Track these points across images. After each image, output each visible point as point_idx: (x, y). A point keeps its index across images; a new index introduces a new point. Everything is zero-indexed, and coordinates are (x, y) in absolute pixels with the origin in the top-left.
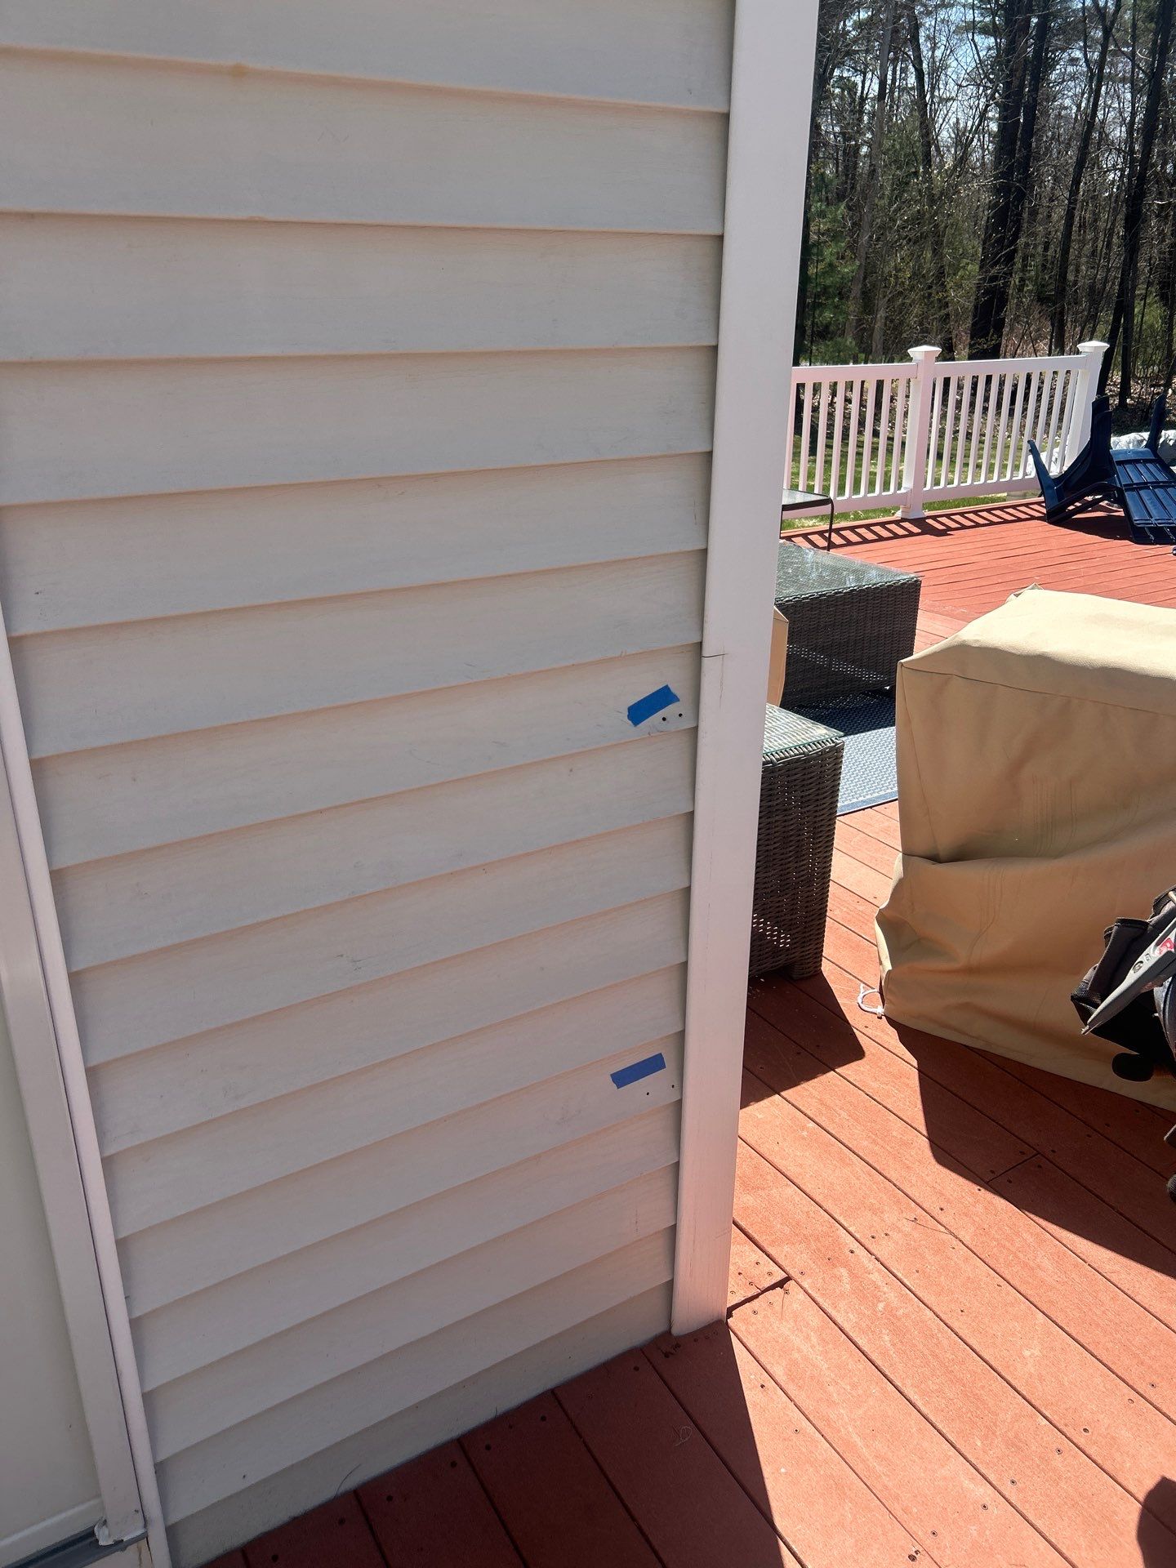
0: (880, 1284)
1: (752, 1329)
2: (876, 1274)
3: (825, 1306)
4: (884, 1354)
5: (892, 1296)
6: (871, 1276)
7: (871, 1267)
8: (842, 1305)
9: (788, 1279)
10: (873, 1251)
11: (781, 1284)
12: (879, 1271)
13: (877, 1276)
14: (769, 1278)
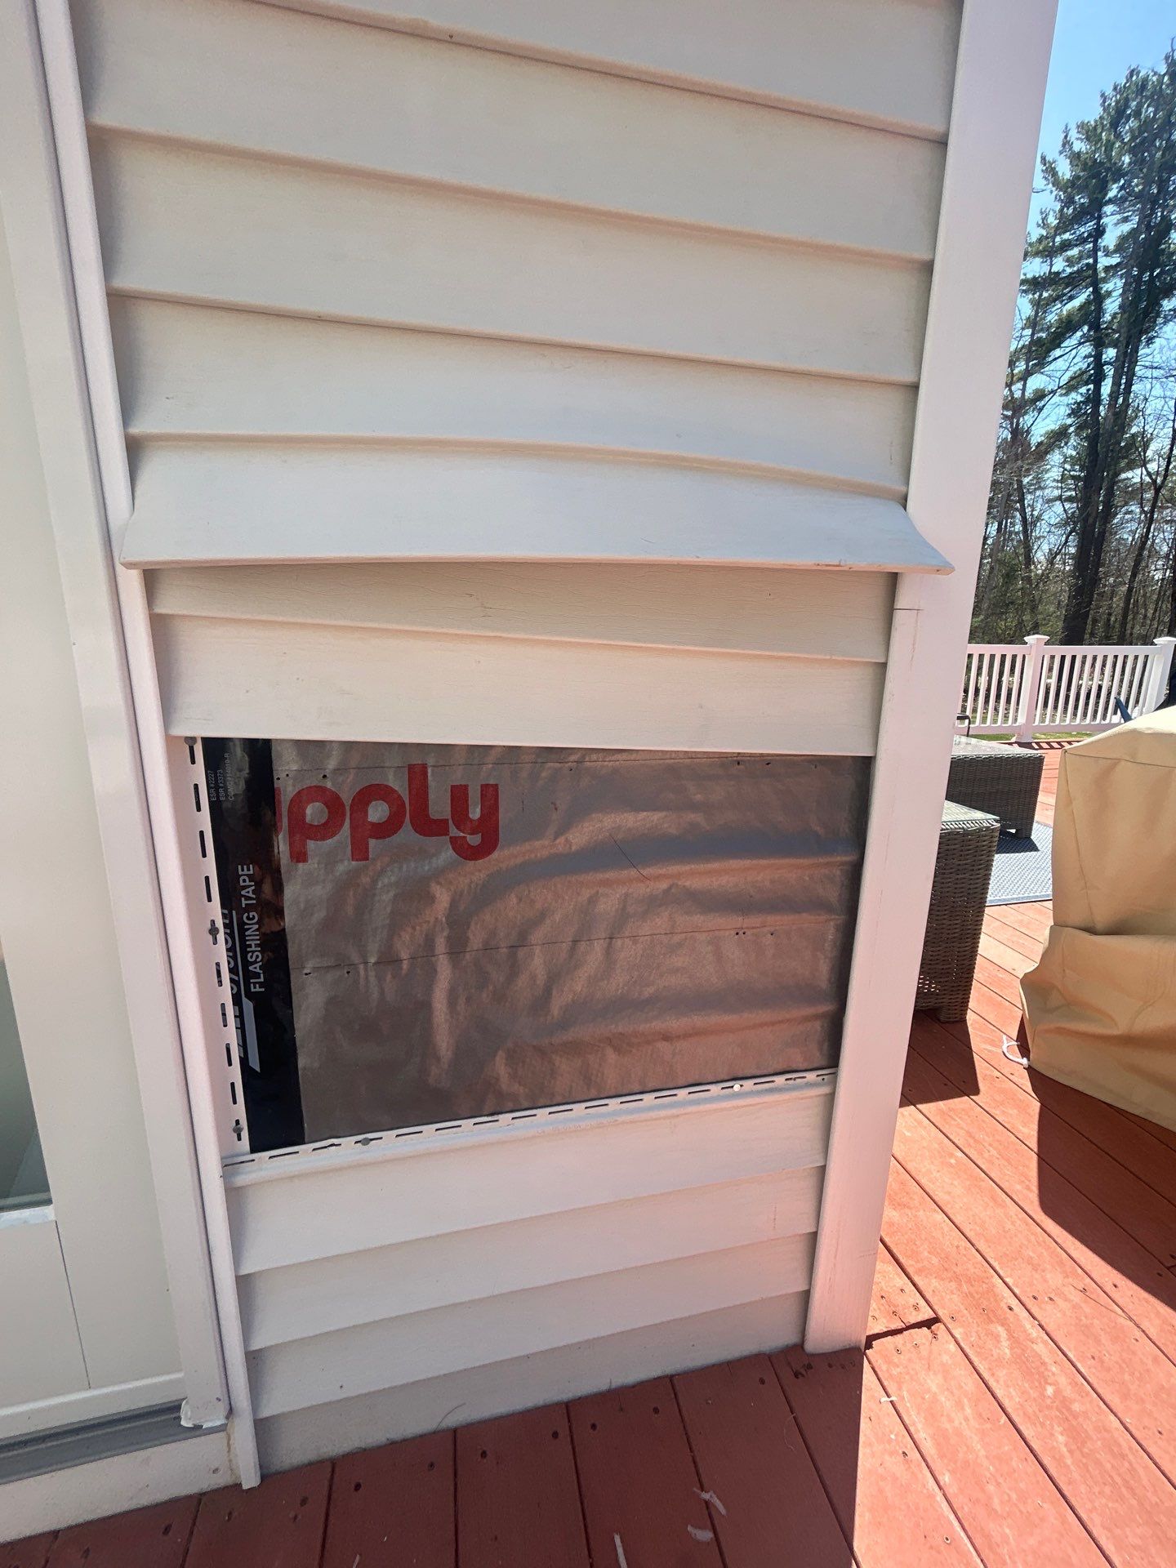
0: (1047, 1360)
1: (895, 1372)
2: (1041, 1345)
3: (981, 1369)
4: (1060, 1460)
5: (1063, 1381)
6: (1035, 1346)
7: (1035, 1335)
8: (1002, 1373)
9: (936, 1320)
10: (1036, 1315)
11: (928, 1324)
12: (1044, 1342)
13: (1043, 1348)
14: (914, 1313)
